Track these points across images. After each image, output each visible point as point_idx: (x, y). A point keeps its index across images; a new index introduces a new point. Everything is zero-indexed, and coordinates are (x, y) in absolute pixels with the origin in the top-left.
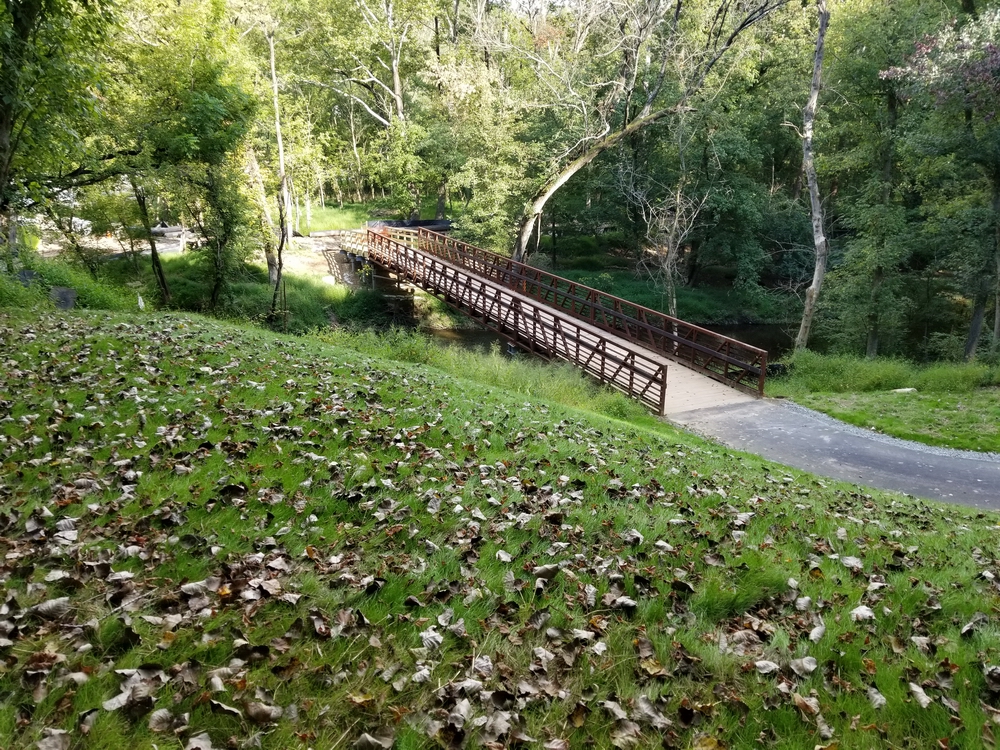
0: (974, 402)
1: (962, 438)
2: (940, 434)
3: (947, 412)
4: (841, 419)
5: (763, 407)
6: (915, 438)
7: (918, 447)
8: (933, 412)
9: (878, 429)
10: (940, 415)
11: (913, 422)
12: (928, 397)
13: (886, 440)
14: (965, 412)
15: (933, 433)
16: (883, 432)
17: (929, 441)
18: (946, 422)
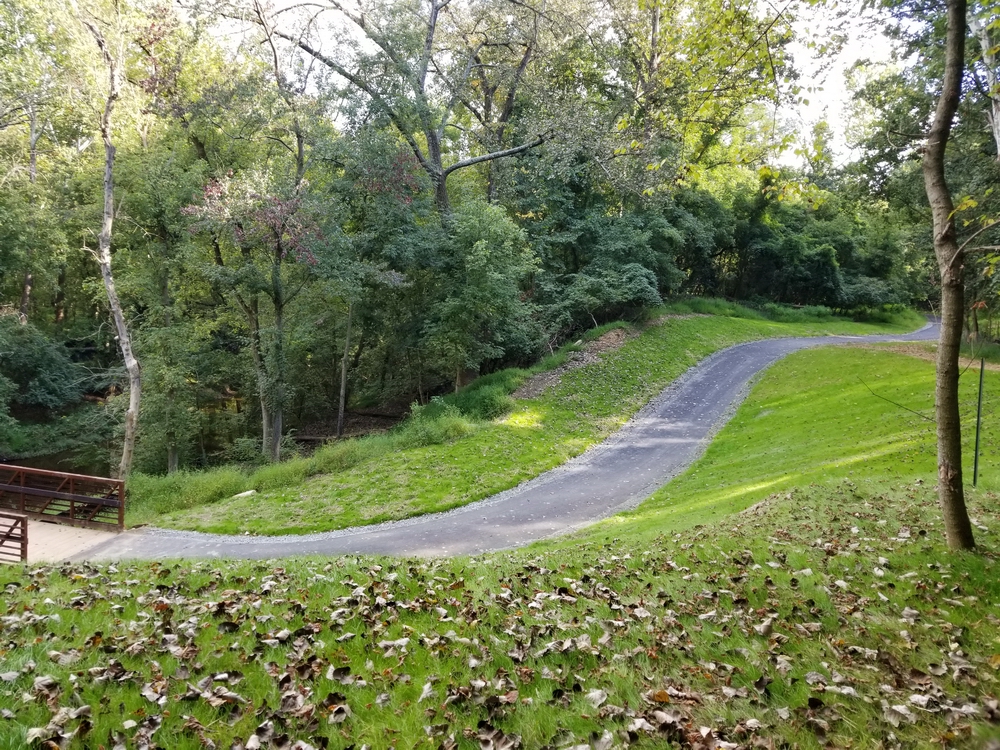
0: (312, 490)
1: (322, 521)
2: (304, 523)
3: (295, 503)
4: (213, 532)
5: (131, 540)
6: (288, 532)
7: (294, 539)
8: (285, 506)
9: (252, 533)
10: (293, 508)
11: (277, 518)
12: (271, 494)
13: (264, 540)
14: (309, 499)
15: (297, 524)
16: (257, 534)
17: (299, 531)
18: (301, 512)
